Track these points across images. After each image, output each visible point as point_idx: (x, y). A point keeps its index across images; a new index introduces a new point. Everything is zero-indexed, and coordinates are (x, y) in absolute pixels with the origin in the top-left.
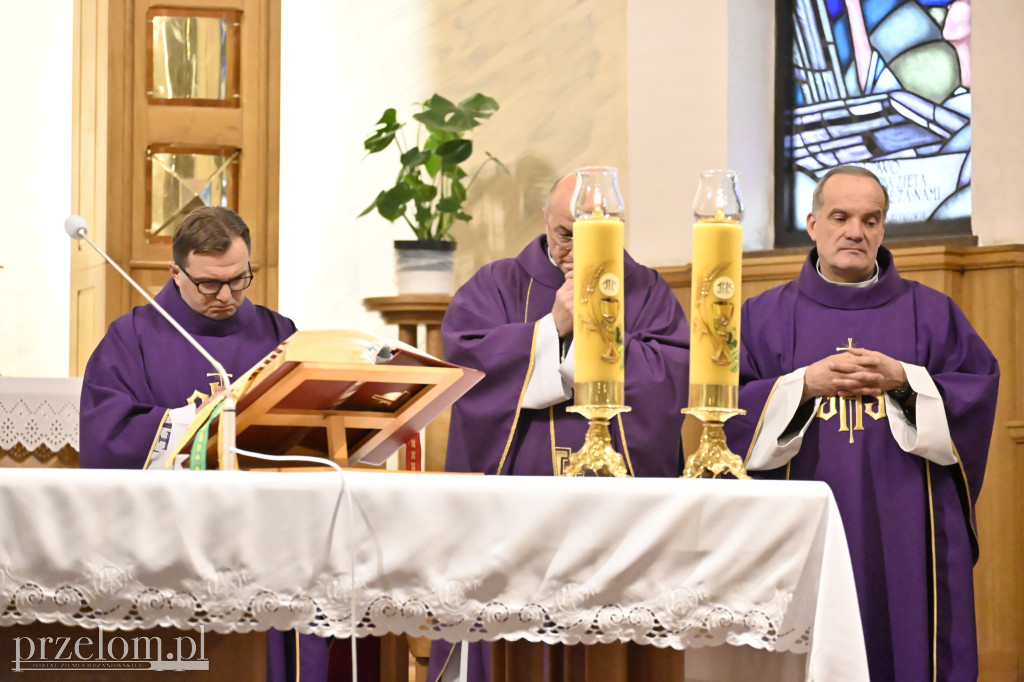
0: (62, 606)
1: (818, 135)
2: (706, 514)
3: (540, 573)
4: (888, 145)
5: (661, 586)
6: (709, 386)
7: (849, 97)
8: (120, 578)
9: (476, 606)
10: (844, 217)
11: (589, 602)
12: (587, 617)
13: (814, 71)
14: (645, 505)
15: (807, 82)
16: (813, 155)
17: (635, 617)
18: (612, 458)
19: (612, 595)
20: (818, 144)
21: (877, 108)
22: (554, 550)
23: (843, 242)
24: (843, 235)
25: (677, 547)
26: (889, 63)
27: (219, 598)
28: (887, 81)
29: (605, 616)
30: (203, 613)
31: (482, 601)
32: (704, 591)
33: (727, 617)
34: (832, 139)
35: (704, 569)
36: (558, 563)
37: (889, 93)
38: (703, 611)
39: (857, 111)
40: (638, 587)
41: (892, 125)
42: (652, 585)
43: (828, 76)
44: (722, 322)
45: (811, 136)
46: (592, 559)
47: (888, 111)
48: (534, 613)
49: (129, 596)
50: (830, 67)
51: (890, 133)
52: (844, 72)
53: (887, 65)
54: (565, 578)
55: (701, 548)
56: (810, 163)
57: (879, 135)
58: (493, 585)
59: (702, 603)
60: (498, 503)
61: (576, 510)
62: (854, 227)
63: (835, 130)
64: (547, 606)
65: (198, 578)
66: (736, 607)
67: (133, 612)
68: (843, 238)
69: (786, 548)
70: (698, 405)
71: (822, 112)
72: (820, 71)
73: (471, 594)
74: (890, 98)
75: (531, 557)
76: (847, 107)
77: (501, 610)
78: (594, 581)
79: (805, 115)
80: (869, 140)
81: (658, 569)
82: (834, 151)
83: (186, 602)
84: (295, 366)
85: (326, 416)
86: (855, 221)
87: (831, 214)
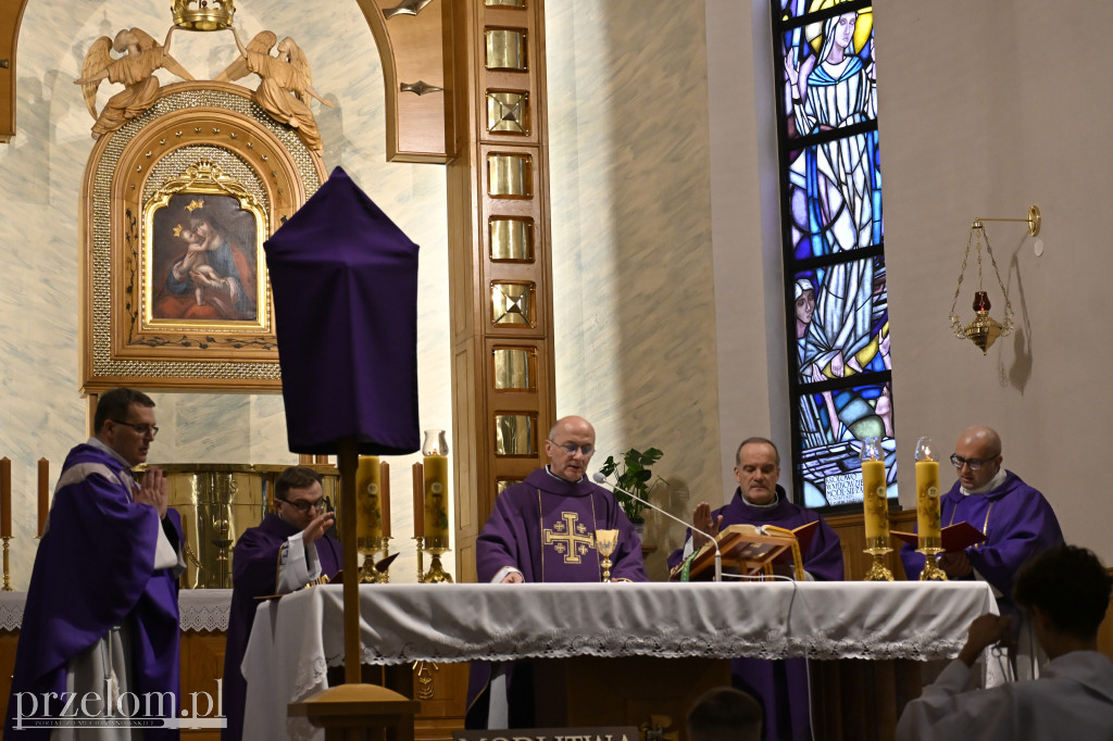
0: (648, 647)
1: (815, 463)
2: (934, 597)
3: (861, 626)
4: (850, 466)
5: (916, 632)
6: (928, 539)
7: (829, 444)
8: (673, 632)
9: (832, 642)
10: (752, 469)
11: (884, 639)
12: (883, 646)
13: (810, 433)
14: (907, 593)
15: (807, 438)
16: (812, 473)
17: (905, 646)
18: (886, 572)
19: (895, 635)
20: (814, 467)
21: (843, 448)
22: (866, 616)
23: (753, 483)
24: (752, 479)
25: (922, 613)
26: (850, 426)
27: (718, 642)
28: (848, 435)
29: (892, 646)
30: (711, 650)
31: (834, 639)
32: (935, 634)
33: (946, 645)
34: (821, 464)
35: (934, 623)
36: (870, 620)
37: (849, 441)
38: (935, 643)
39: (833, 451)
40: (906, 632)
41: (851, 457)
42: (912, 631)
43: (817, 435)
44: (933, 508)
45: (809, 464)
46: (884, 619)
47: (849, 450)
48: (859, 645)
49: (677, 641)
50: (818, 431)
51: (850, 460)
52: (826, 433)
53: (847, 428)
54: (874, 628)
55: (932, 613)
56: (811, 476)
57: (845, 462)
58: (840, 632)
59: (935, 639)
60: (840, 593)
61: (876, 596)
62: (758, 474)
63: (822, 460)
64: (865, 642)
65: (708, 633)
66: (950, 641)
67: (679, 648)
69: (971, 612)
70: (923, 547)
71: (815, 452)
72: (814, 433)
73: (831, 636)
74: (850, 444)
75: (857, 618)
76: (828, 449)
77: (844, 644)
78: (885, 630)
79: (808, 453)
80: (840, 464)
81: (914, 624)
82: (822, 470)
83: (702, 644)
84: (737, 535)
85: (739, 561)
86: (759, 471)
87: (745, 468)
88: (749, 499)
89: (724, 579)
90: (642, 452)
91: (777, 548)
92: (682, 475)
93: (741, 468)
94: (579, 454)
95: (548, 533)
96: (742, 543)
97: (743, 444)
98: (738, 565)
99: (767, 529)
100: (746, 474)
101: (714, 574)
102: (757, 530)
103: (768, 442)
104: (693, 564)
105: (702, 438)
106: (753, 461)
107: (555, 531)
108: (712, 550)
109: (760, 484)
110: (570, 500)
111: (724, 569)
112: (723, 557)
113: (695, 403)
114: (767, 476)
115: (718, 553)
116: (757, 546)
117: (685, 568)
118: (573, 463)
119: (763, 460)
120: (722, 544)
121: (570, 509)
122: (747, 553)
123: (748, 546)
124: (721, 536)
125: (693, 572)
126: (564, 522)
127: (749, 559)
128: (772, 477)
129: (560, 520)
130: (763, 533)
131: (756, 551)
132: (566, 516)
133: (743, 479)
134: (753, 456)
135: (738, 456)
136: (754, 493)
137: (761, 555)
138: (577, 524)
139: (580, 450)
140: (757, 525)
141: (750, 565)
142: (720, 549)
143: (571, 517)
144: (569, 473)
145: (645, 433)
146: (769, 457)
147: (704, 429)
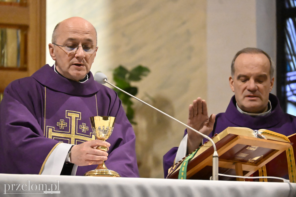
10: (246, 78)
23: (247, 93)
24: (245, 88)
62: (251, 84)
68: (246, 90)
84: (235, 137)
85: (234, 163)
86: (252, 80)
87: (239, 77)
88: (243, 108)
89: (221, 178)
90: (130, 68)
91: (273, 151)
92: (167, 93)
93: (235, 78)
94: (81, 52)
95: (50, 130)
96: (238, 145)
97: (238, 54)
98: (234, 167)
99: (263, 133)
100: (240, 83)
101: (211, 174)
102: (254, 134)
103: (263, 52)
104: (191, 165)
105: (189, 58)
106: (246, 71)
107: (58, 128)
108: (210, 151)
109: (254, 93)
110: (75, 100)
111: (221, 170)
112: (221, 158)
113: (184, 23)
114: (260, 86)
115: (215, 153)
116: (253, 149)
117: (183, 168)
118: (75, 60)
119: (257, 71)
120: (219, 145)
121: (74, 109)
122: (243, 155)
123: (244, 149)
124: (219, 137)
125: (191, 171)
126: (67, 121)
127: (244, 161)
128: (265, 87)
129: (64, 118)
130: (259, 137)
131: (251, 155)
132: (69, 114)
133: (237, 88)
134: (247, 67)
135: (232, 66)
136: (247, 103)
137: (256, 158)
138: (80, 123)
139: (81, 48)
140: (254, 129)
141: (245, 167)
142: (217, 149)
143: (74, 116)
144: (73, 72)
145: (133, 50)
146: (263, 67)
147: (191, 49)
